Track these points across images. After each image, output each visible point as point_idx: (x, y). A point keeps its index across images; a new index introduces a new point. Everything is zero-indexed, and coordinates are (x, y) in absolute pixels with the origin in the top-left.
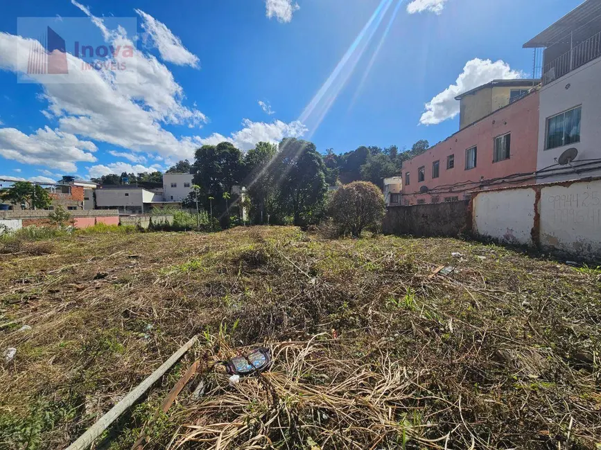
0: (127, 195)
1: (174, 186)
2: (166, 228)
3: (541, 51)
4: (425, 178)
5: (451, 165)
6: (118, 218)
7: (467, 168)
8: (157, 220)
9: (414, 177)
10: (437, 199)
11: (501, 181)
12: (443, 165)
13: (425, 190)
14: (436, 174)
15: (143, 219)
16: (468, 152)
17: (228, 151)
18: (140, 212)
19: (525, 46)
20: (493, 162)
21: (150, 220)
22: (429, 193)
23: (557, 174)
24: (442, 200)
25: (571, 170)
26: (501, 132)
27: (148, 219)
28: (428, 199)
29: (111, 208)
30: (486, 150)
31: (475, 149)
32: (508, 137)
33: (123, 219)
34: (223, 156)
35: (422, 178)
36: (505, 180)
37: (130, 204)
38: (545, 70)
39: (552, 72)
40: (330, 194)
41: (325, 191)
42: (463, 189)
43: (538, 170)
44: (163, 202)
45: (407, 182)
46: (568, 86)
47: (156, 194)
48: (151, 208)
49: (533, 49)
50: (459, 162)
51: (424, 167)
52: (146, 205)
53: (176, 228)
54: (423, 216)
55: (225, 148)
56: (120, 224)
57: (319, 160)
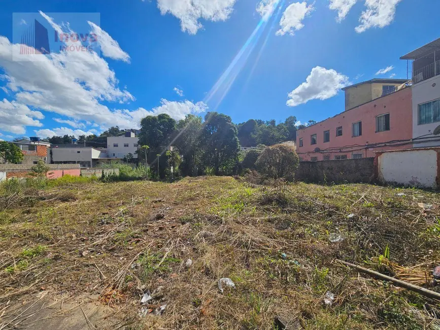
0: (79, 152)
1: (116, 146)
2: (114, 179)
3: (411, 61)
4: (317, 142)
5: (340, 133)
6: (79, 170)
7: (354, 136)
8: (108, 172)
9: (307, 142)
10: (328, 157)
11: (384, 144)
12: (333, 134)
13: (318, 150)
14: (327, 139)
15: (97, 171)
16: (354, 125)
17: (166, 120)
18: (89, 166)
19: (401, 58)
20: (376, 132)
21: (103, 172)
22: (321, 153)
23: (429, 141)
24: (333, 158)
26: (385, 112)
27: (101, 171)
28: (320, 157)
29: (74, 162)
30: (370, 124)
31: (360, 123)
32: (387, 117)
33: (83, 172)
34: (162, 123)
35: (314, 142)
36: (387, 144)
37: (81, 160)
38: (415, 73)
39: (420, 76)
40: (243, 152)
42: (351, 150)
43: (413, 138)
44: (108, 159)
45: (301, 145)
46: (434, 85)
47: (102, 152)
48: (98, 163)
49: (406, 60)
50: (347, 131)
51: (316, 134)
52: (94, 160)
53: (123, 178)
54: (328, 168)
55: (164, 118)
56: (81, 175)
57: (235, 128)
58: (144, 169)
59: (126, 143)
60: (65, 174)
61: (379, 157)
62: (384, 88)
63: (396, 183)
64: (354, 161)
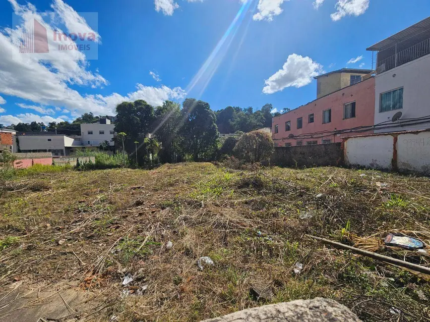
0: (49, 140)
1: (90, 133)
2: (90, 167)
3: (376, 52)
4: (291, 128)
5: (311, 120)
6: (51, 159)
7: (324, 123)
8: (83, 160)
9: (282, 128)
10: (301, 142)
11: (350, 131)
12: (305, 121)
13: (292, 136)
14: (300, 126)
15: (72, 160)
16: (324, 112)
17: (143, 106)
18: (62, 154)
19: (368, 49)
20: (343, 119)
21: (78, 161)
22: (295, 139)
23: (388, 127)
24: (305, 143)
25: (397, 124)
26: (352, 100)
27: (76, 159)
28: (294, 143)
29: (45, 151)
30: (338, 111)
31: (330, 111)
32: (353, 105)
33: (56, 160)
34: (139, 110)
35: (288, 129)
36: (352, 130)
37: (53, 148)
38: (379, 65)
39: (383, 66)
40: (222, 139)
41: (217, 137)
42: (321, 135)
43: (375, 124)
44: (82, 146)
45: (277, 131)
46: (394, 76)
47: (75, 139)
48: (72, 151)
49: (372, 51)
50: (318, 118)
51: (290, 121)
52: (67, 148)
53: (99, 166)
54: (301, 153)
55: (141, 104)
56: (53, 164)
57: (213, 115)
58: (122, 156)
59: (102, 130)
60: (35, 163)
61: (345, 142)
62: (352, 77)
63: (359, 165)
64: (323, 146)
